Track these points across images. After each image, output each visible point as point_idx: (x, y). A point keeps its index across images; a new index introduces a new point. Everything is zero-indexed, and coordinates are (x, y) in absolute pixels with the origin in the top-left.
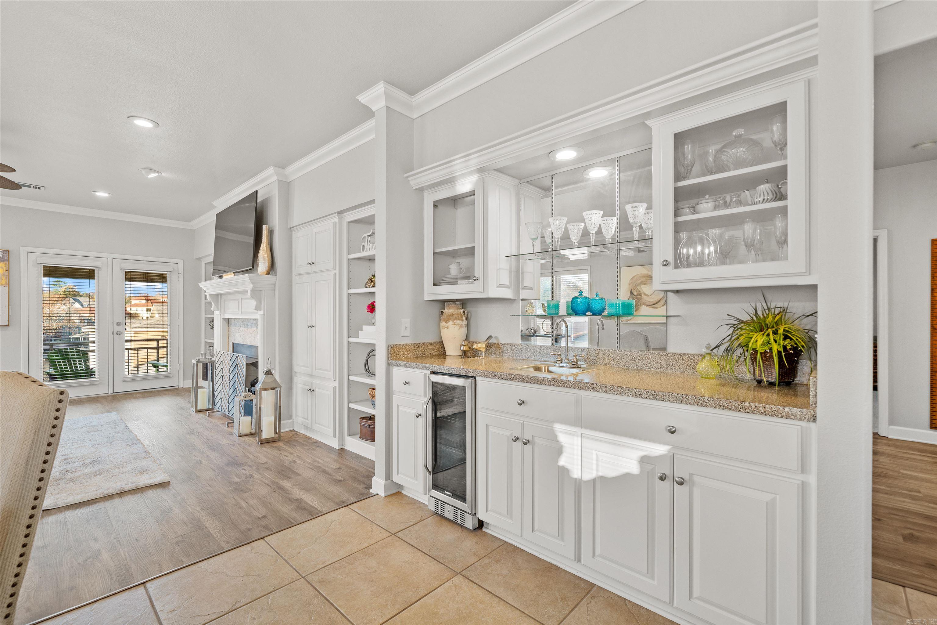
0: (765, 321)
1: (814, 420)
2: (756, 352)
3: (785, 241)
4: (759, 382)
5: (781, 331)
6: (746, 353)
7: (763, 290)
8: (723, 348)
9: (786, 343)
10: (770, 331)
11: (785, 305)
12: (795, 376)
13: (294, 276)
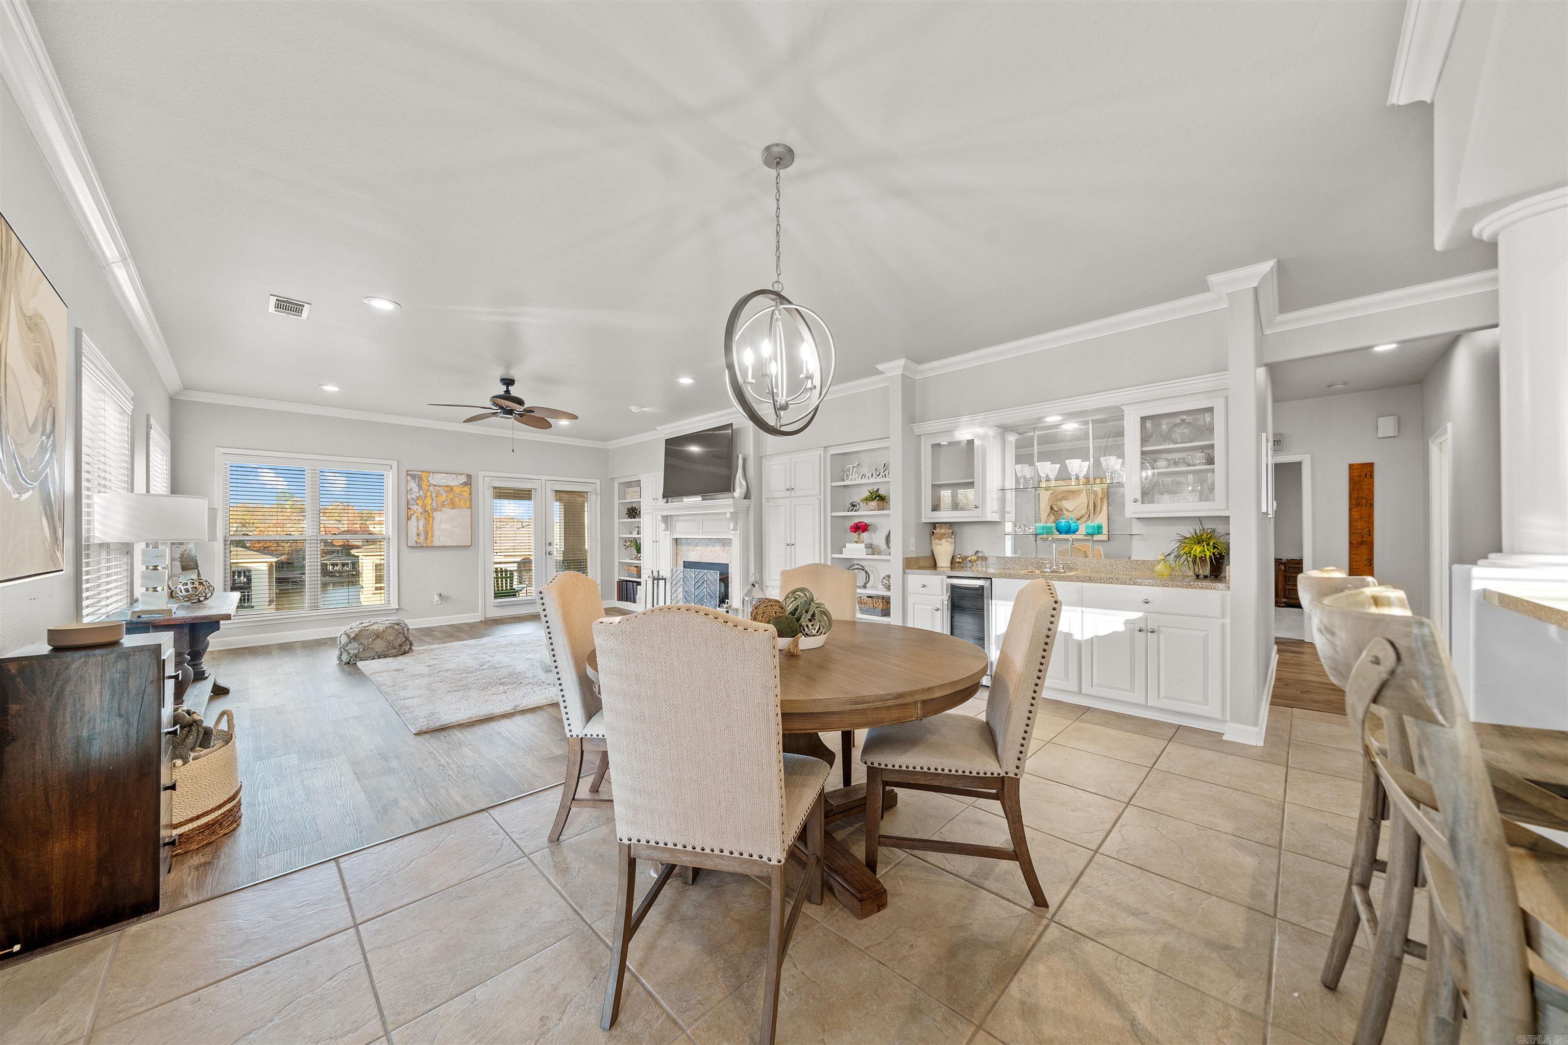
0: (1201, 538)
1: (1229, 589)
2: (1196, 557)
3: (1214, 489)
4: (1198, 576)
5: (1211, 544)
6: (1189, 559)
7: (1200, 519)
8: (1173, 556)
9: (1214, 551)
10: (1205, 543)
11: (1214, 527)
12: (1221, 573)
13: (764, 501)
